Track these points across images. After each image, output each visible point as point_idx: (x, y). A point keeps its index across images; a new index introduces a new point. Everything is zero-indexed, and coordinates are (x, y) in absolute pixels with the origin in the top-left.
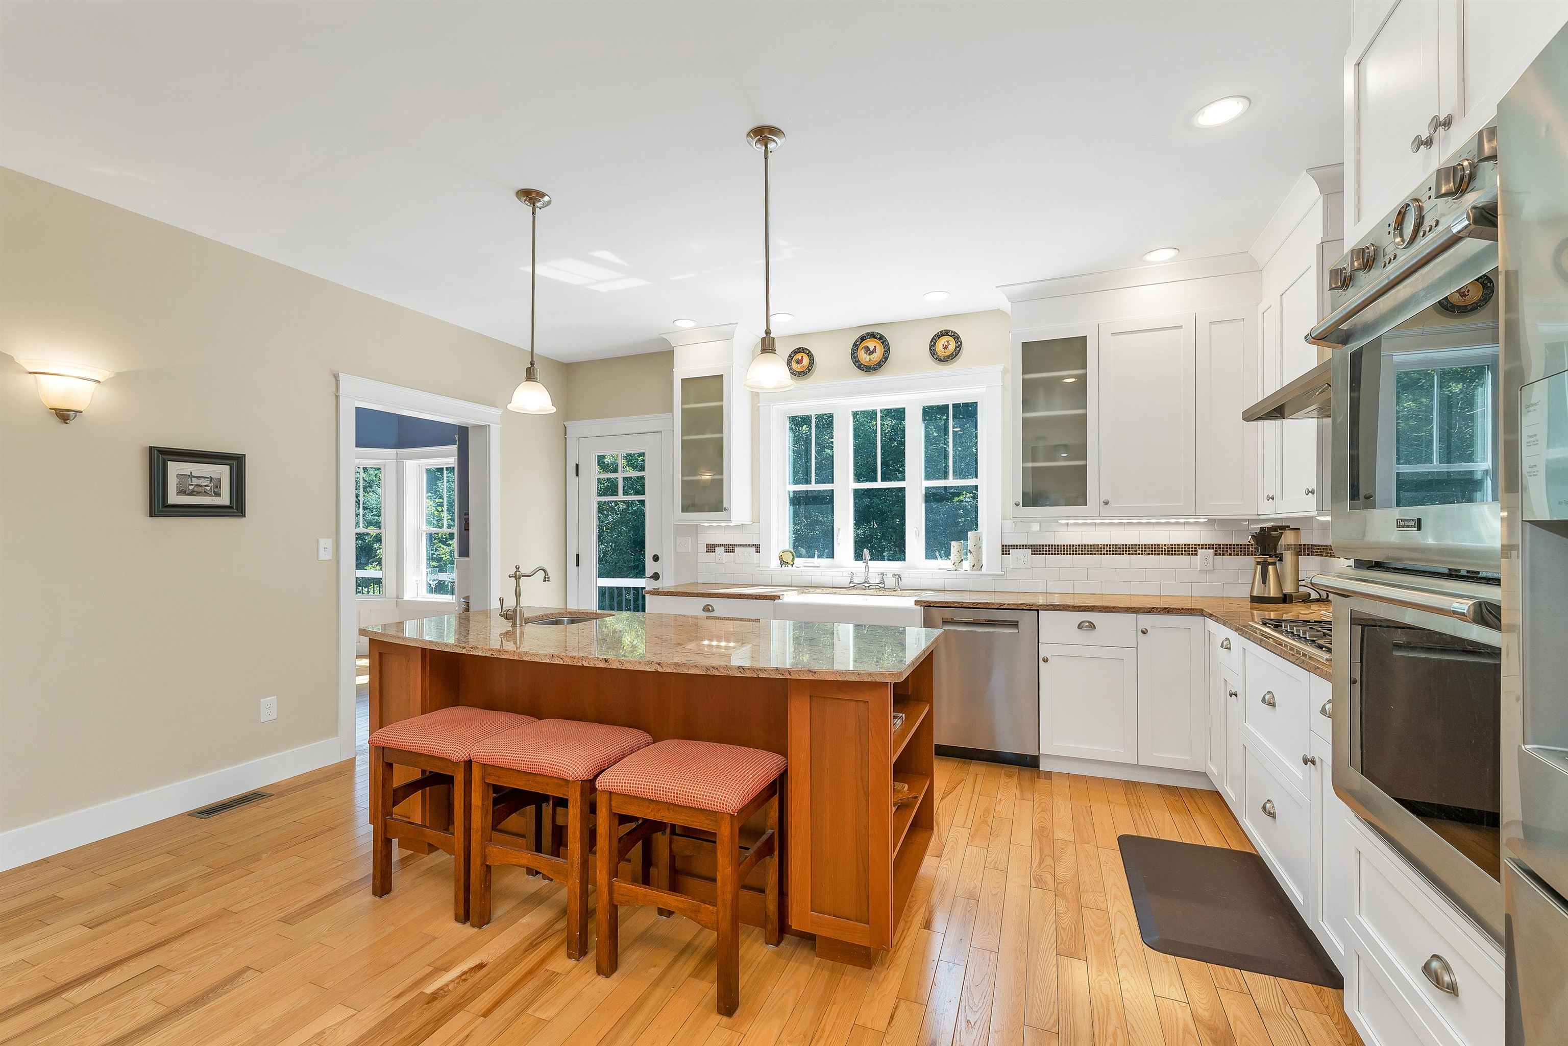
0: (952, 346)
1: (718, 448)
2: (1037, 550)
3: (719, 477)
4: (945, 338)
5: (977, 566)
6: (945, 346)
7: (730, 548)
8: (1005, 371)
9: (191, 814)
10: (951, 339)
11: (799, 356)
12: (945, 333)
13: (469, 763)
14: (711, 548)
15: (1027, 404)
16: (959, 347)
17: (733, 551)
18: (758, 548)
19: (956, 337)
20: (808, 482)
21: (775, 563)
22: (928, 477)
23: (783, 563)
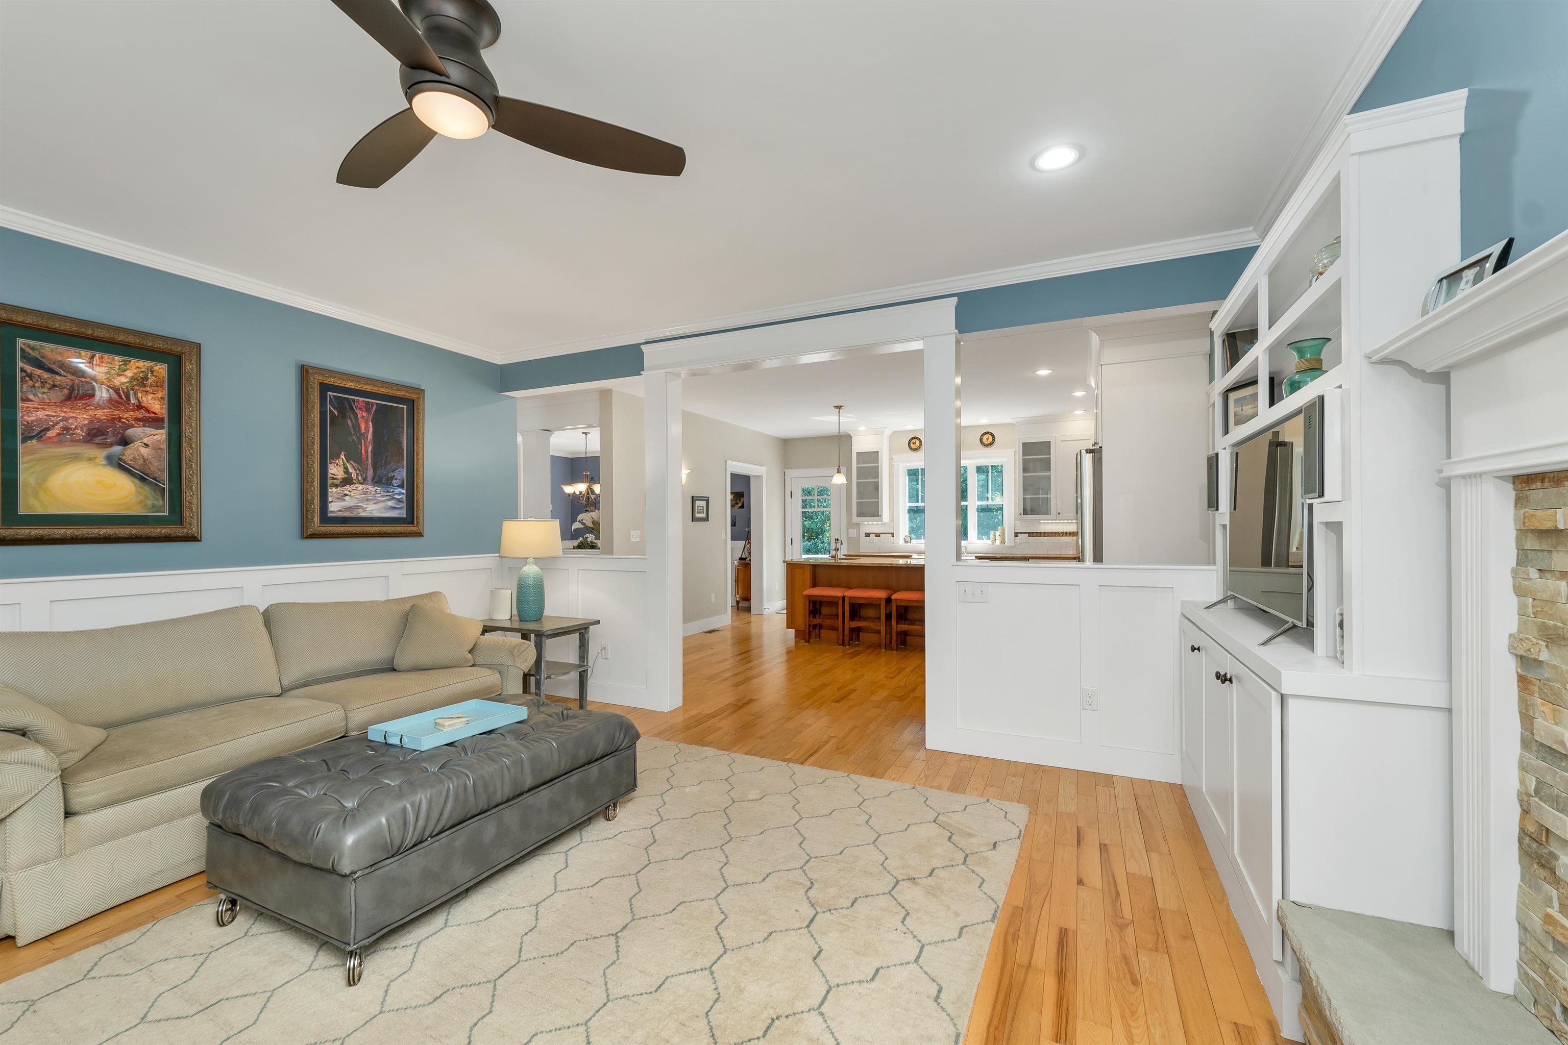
0: (991, 439)
1: (876, 487)
2: (1031, 534)
3: (877, 500)
4: (987, 435)
5: (1003, 542)
6: (987, 439)
7: (877, 535)
8: (1015, 452)
9: (702, 633)
10: (990, 436)
11: (914, 441)
12: (987, 433)
13: (844, 598)
14: (867, 535)
15: (1025, 470)
16: (994, 440)
17: (879, 536)
18: (893, 534)
19: (993, 436)
20: (917, 502)
21: (901, 542)
22: (979, 499)
23: (906, 542)
